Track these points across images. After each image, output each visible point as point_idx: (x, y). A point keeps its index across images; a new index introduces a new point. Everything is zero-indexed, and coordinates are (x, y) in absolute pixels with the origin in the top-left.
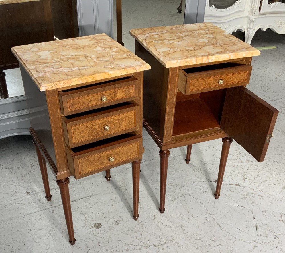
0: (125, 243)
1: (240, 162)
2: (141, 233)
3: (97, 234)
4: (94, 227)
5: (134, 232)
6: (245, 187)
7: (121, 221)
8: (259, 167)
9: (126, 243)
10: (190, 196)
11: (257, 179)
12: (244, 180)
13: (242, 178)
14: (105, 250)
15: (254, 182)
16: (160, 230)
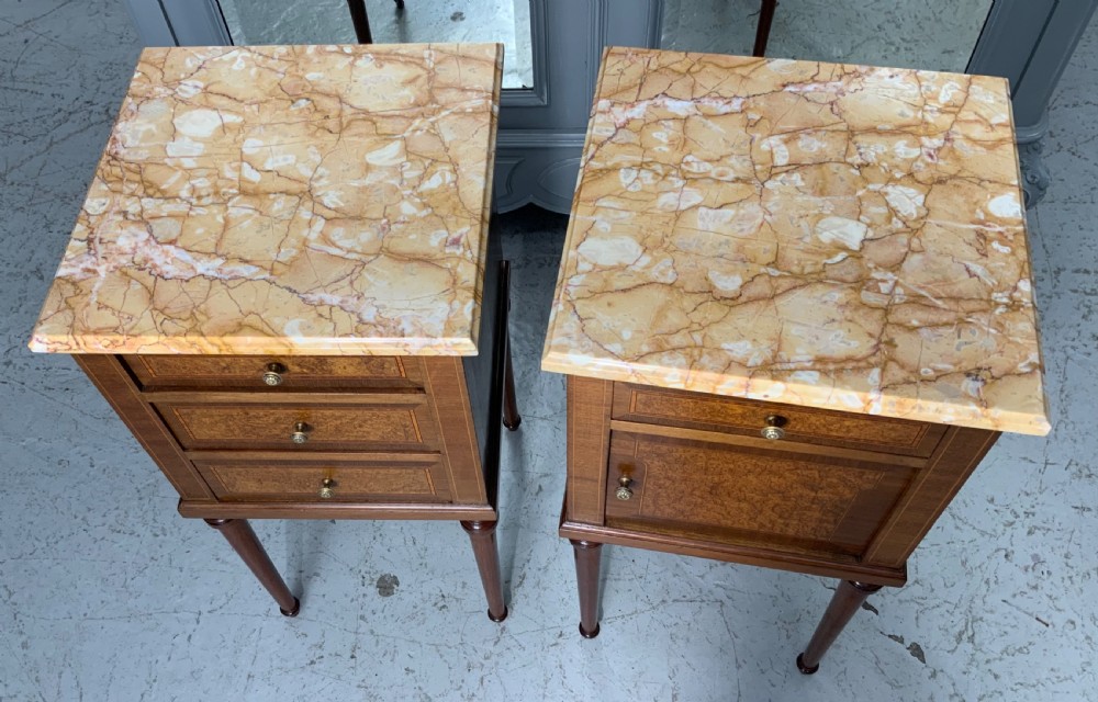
0: (420, 688)
1: (1003, 553)
2: (482, 679)
3: (368, 615)
4: (375, 583)
5: (465, 662)
6: (939, 675)
7: (457, 600)
8: (1059, 610)
9: (425, 691)
10: (722, 614)
11: (1011, 658)
12: (959, 639)
13: (957, 630)
14: (357, 683)
15: (988, 666)
16: (544, 696)
